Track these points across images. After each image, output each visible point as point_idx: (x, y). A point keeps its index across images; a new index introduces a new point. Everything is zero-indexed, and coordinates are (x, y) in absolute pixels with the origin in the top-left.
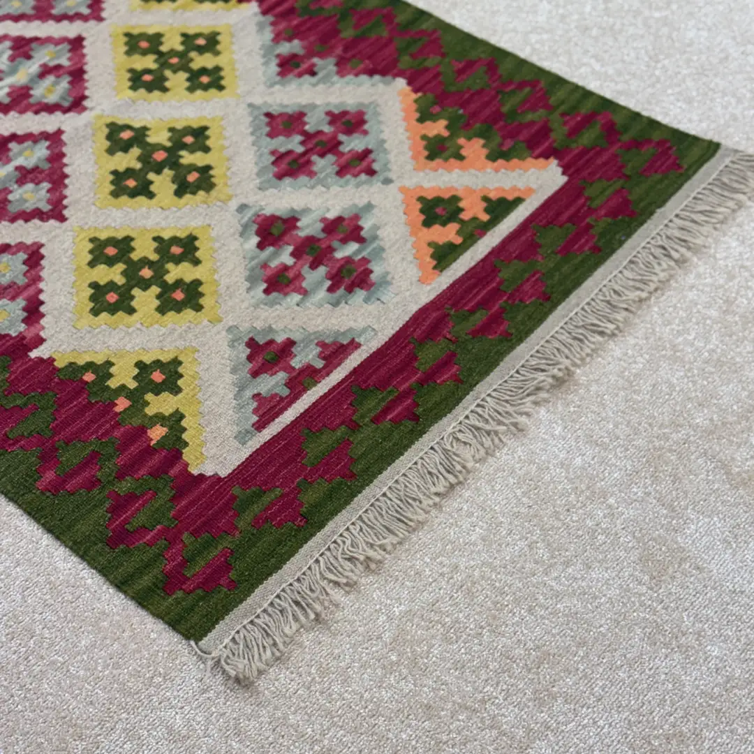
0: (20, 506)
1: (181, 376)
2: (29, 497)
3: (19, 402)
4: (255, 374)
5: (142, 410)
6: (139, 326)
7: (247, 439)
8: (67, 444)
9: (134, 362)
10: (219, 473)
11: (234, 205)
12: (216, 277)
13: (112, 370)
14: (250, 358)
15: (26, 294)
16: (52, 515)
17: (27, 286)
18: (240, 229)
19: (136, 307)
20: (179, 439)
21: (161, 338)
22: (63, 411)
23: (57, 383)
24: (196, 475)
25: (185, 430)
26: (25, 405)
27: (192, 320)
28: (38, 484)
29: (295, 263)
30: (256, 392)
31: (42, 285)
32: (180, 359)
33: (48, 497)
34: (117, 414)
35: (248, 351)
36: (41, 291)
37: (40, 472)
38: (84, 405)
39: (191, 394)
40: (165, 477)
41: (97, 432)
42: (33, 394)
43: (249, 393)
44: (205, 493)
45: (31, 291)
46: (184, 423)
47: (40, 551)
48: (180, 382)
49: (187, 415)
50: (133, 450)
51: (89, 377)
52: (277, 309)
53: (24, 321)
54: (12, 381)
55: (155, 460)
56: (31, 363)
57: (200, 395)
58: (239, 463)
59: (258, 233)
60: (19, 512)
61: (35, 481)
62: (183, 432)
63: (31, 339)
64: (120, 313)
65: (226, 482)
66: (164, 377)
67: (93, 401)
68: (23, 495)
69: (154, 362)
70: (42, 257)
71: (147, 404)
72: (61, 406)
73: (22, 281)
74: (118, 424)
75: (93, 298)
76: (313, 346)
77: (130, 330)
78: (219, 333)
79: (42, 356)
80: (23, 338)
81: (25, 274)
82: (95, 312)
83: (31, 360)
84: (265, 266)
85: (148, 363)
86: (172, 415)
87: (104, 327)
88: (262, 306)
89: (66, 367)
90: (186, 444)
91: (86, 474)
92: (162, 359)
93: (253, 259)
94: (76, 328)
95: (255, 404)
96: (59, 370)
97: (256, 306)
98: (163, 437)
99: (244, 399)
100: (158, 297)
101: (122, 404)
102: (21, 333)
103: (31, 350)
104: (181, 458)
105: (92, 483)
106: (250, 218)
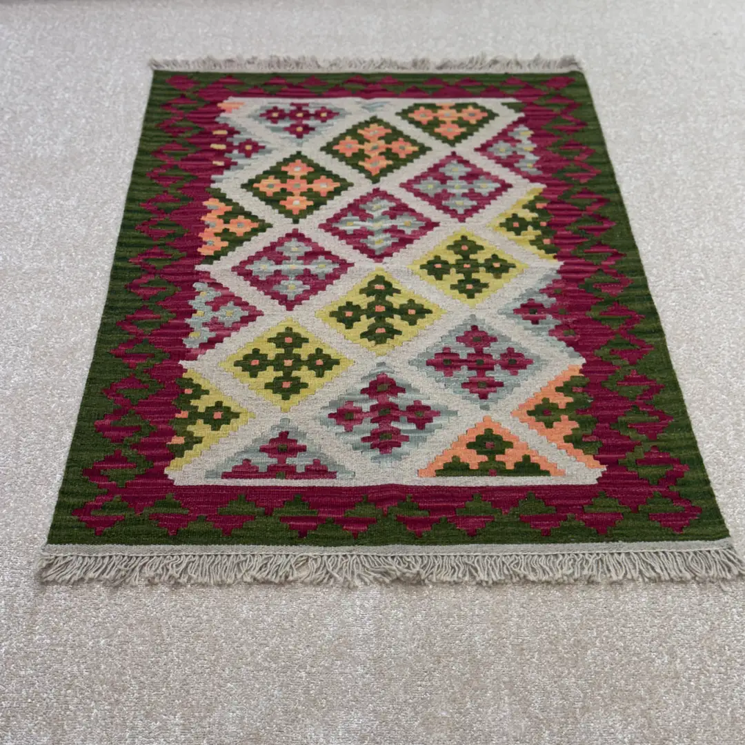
0: (78, 426)
1: (228, 423)
2: (86, 424)
3: (144, 379)
4: (263, 450)
5: (187, 425)
6: (246, 385)
7: (211, 476)
8: (135, 414)
9: (218, 400)
10: (176, 482)
11: (380, 359)
12: (318, 389)
13: (203, 396)
14: (272, 440)
15: (220, 332)
16: (82, 440)
17: (227, 329)
18: (367, 374)
19: (259, 376)
20: (183, 451)
21: (247, 399)
22: (155, 398)
23: (171, 383)
24: (165, 473)
25: (191, 449)
26: (145, 382)
27: (274, 401)
28: (97, 421)
29: (367, 412)
30: (250, 458)
31: (234, 333)
32: (241, 415)
33: (92, 430)
34: (173, 417)
35: (277, 436)
36: (229, 336)
37: (106, 417)
38: (167, 402)
39: (220, 435)
40: (151, 463)
41: (154, 419)
42: (155, 380)
43: (245, 456)
44: (155, 484)
45: (225, 333)
46: (195, 446)
48: (223, 426)
49: (203, 443)
50: (157, 439)
51: (188, 391)
52: (322, 428)
53: (201, 344)
54: (156, 367)
55: (158, 452)
57: (223, 439)
58: (191, 484)
62: (188, 450)
63: (192, 355)
64: (247, 373)
65: (173, 488)
66: (220, 418)
67: (173, 403)
69: (227, 407)
70: (254, 320)
71: (194, 424)
72: (158, 395)
73: (228, 325)
74: (167, 422)
75: (246, 356)
76: (311, 459)
77: (240, 384)
78: (277, 417)
79: (184, 366)
80: (189, 352)
81: (234, 323)
82: (237, 364)
83: (177, 364)
84: (351, 402)
85: (223, 405)
86: (196, 438)
87: (231, 373)
88: (318, 420)
89: (186, 379)
90: (182, 456)
91: (122, 434)
92: (232, 409)
93: (350, 394)
94: (218, 365)
95: (240, 464)
96: (181, 378)
97: (315, 418)
98: (177, 444)
99: (239, 457)
100: (276, 378)
101: (182, 415)
102: (191, 349)
103: (183, 359)
104: (170, 461)
105: (118, 440)
106: (378, 372)
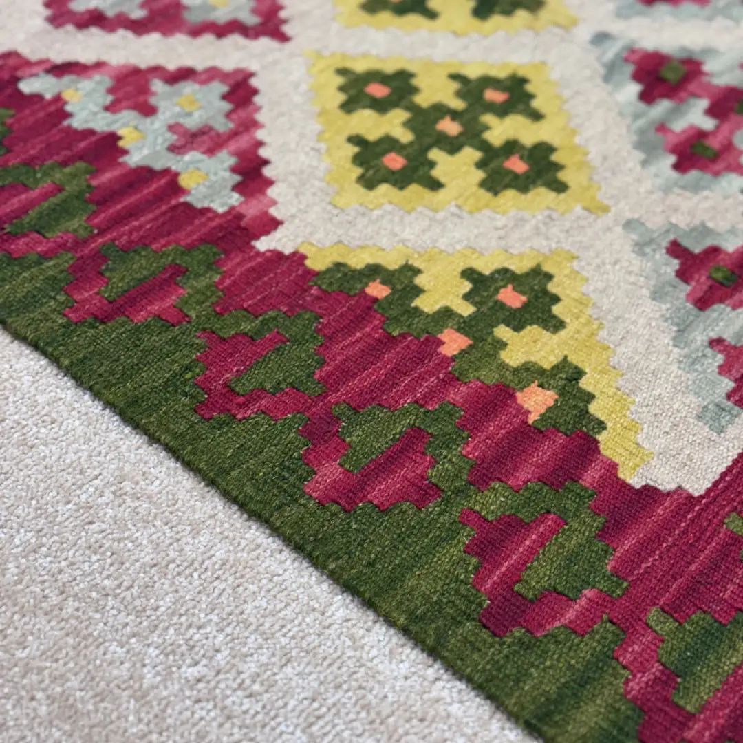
0: (275, 531)
1: (556, 299)
2: (292, 512)
3: (246, 327)
4: (703, 303)
5: (494, 355)
6: (454, 209)
7: (723, 422)
8: (356, 410)
9: (460, 270)
10: (687, 487)
11: (584, 33)
12: (577, 140)
13: (419, 281)
14: (683, 275)
15: (233, 145)
16: (350, 554)
17: (234, 134)
18: (603, 71)
19: (442, 180)
20: (585, 413)
21: (502, 233)
22: (336, 348)
23: (318, 298)
24: (638, 486)
25: (591, 397)
26: (258, 332)
27: (552, 205)
28: (308, 486)
29: (718, 128)
30: (713, 335)
31: (260, 134)
32: (547, 268)
33: (334, 515)
34: (447, 360)
35: (676, 264)
36: (260, 144)
37: (310, 463)
38: (379, 341)
39: (585, 331)
40: (575, 487)
41: (414, 391)
42: (272, 313)
43: (700, 337)
44: (667, 525)
45: (243, 142)
46: (585, 384)
47: (331, 631)
48: (556, 309)
49: (587, 370)
50: (497, 428)
51: (377, 290)
52: (707, 198)
53: (237, 188)
54: (228, 288)
55: (545, 452)
56: (259, 260)
57: (603, 334)
58: (722, 469)
59: (637, 77)
60: (273, 543)
61: (302, 479)
62: (588, 402)
63: (255, 219)
64: (414, 188)
65: (707, 505)
66: (524, 298)
67: (395, 333)
68: (280, 507)
69: (498, 271)
70: (255, 92)
71: (503, 345)
72: (330, 338)
73: (223, 126)
74: (452, 380)
75: (358, 160)
77: (440, 215)
78: (609, 229)
79: (280, 248)
80: (240, 216)
81: (228, 115)
82: (369, 182)
83: (258, 254)
84: (662, 128)
85: (487, 272)
86: (557, 368)
87: (389, 208)
88: (677, 190)
89: (329, 270)
90: (601, 426)
91: (406, 472)
92: (512, 267)
93: (636, 116)
94: (335, 207)
95: (720, 359)
96: (317, 274)
97: (667, 190)
98: (550, 409)
99: (693, 346)
100: (481, 165)
101: (453, 343)
102: (232, 208)
103: (257, 237)
104: (599, 452)
105: (424, 492)
106: (617, 55)
